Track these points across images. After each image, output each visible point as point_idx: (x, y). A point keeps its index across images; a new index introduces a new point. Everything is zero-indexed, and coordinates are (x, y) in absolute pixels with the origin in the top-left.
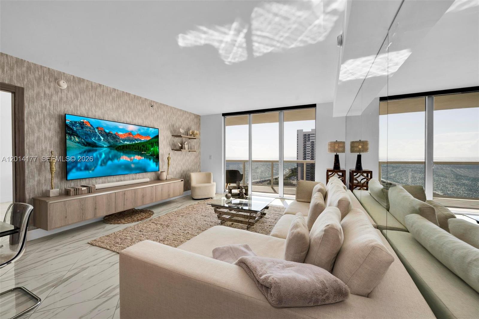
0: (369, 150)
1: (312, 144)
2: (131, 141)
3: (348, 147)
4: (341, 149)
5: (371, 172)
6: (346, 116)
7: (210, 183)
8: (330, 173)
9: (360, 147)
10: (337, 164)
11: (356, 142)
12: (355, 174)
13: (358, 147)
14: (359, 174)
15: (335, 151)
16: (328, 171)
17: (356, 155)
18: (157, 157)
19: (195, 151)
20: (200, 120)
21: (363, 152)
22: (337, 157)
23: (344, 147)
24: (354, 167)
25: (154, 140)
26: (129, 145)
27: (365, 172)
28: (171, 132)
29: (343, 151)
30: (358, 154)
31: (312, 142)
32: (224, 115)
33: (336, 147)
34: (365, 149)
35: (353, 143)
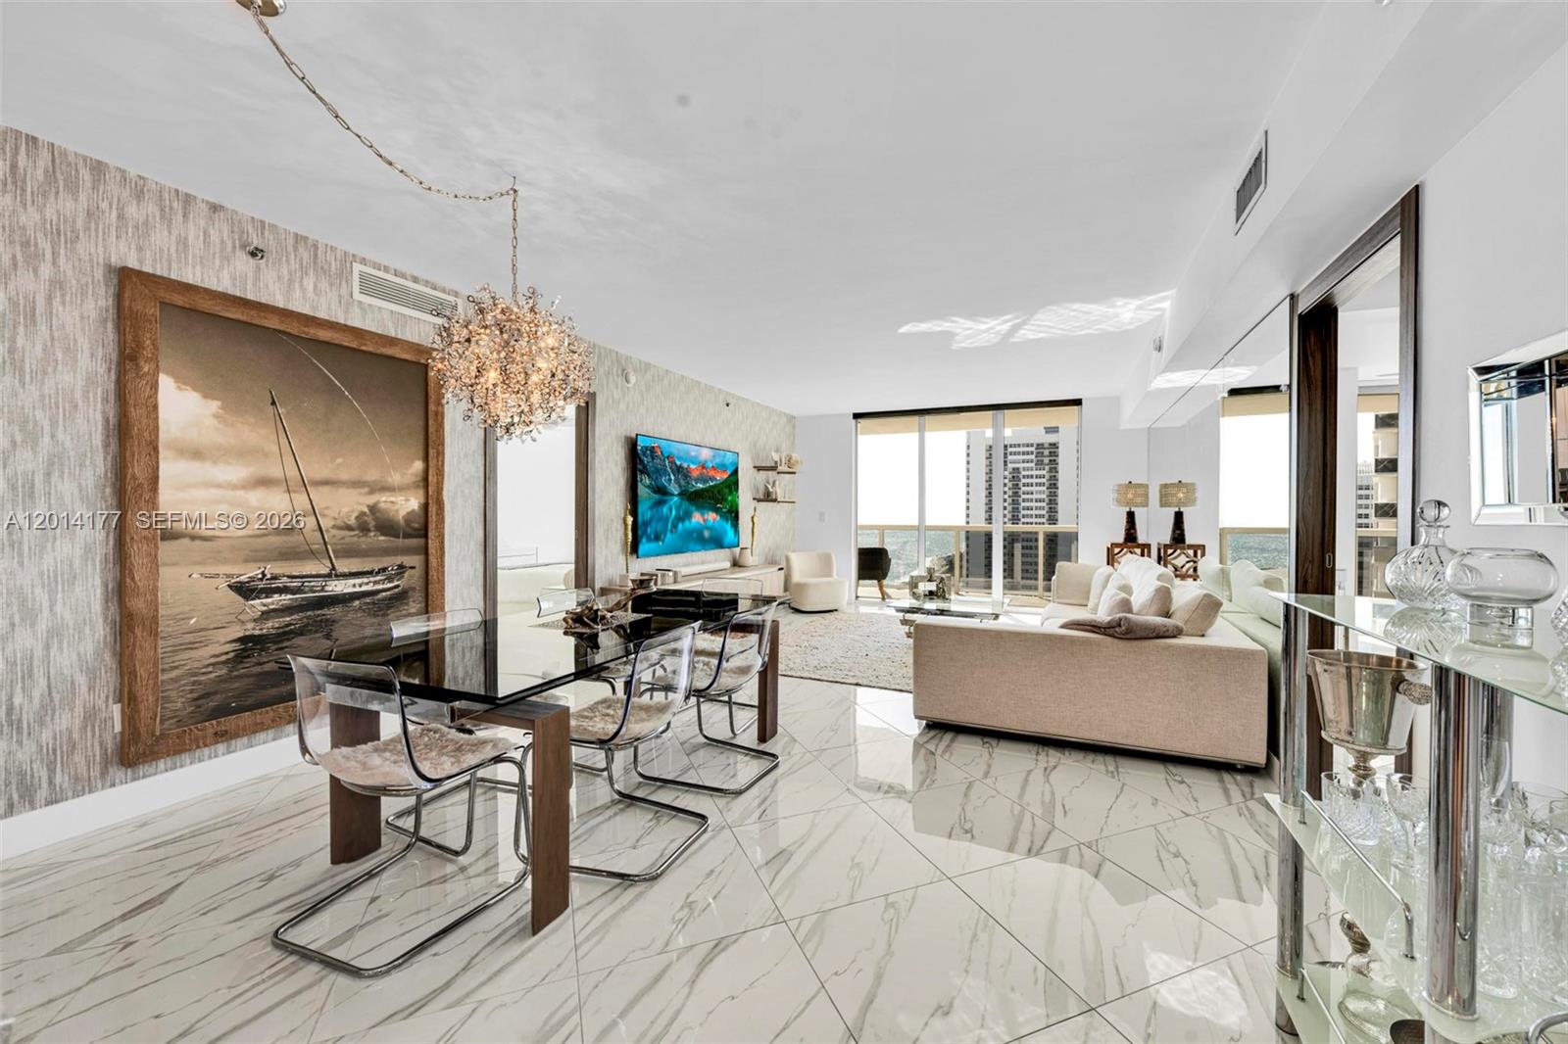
0: (1198, 502)
1: (1013, 477)
2: (705, 481)
3: (1154, 495)
4: (1139, 500)
5: (1203, 547)
6: (1149, 428)
7: (830, 575)
8: (1117, 550)
9: (1181, 495)
10: (1132, 531)
11: (1172, 485)
12: (1170, 551)
13: (1175, 495)
14: (1179, 551)
15: (1128, 504)
16: (1114, 545)
17: (1170, 512)
18: (736, 517)
19: (793, 502)
20: (794, 427)
21: (1185, 505)
22: (1131, 516)
23: (1146, 495)
24: (1167, 539)
25: (732, 478)
26: (703, 490)
27: (1190, 547)
28: (752, 459)
29: (1146, 505)
30: (1177, 509)
31: (1014, 469)
32: (857, 416)
33: (1130, 496)
34: (1190, 501)
35: (1164, 486)
